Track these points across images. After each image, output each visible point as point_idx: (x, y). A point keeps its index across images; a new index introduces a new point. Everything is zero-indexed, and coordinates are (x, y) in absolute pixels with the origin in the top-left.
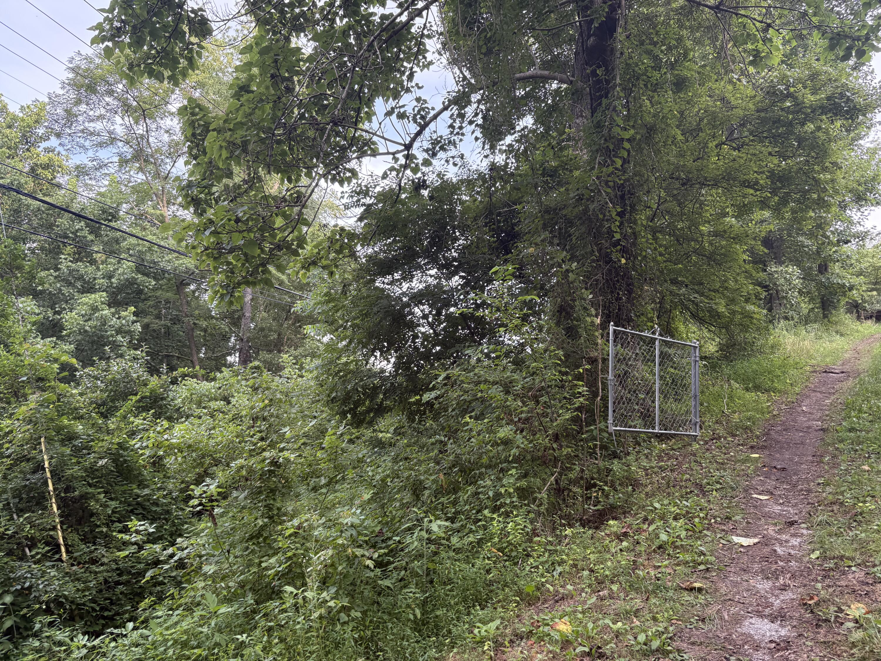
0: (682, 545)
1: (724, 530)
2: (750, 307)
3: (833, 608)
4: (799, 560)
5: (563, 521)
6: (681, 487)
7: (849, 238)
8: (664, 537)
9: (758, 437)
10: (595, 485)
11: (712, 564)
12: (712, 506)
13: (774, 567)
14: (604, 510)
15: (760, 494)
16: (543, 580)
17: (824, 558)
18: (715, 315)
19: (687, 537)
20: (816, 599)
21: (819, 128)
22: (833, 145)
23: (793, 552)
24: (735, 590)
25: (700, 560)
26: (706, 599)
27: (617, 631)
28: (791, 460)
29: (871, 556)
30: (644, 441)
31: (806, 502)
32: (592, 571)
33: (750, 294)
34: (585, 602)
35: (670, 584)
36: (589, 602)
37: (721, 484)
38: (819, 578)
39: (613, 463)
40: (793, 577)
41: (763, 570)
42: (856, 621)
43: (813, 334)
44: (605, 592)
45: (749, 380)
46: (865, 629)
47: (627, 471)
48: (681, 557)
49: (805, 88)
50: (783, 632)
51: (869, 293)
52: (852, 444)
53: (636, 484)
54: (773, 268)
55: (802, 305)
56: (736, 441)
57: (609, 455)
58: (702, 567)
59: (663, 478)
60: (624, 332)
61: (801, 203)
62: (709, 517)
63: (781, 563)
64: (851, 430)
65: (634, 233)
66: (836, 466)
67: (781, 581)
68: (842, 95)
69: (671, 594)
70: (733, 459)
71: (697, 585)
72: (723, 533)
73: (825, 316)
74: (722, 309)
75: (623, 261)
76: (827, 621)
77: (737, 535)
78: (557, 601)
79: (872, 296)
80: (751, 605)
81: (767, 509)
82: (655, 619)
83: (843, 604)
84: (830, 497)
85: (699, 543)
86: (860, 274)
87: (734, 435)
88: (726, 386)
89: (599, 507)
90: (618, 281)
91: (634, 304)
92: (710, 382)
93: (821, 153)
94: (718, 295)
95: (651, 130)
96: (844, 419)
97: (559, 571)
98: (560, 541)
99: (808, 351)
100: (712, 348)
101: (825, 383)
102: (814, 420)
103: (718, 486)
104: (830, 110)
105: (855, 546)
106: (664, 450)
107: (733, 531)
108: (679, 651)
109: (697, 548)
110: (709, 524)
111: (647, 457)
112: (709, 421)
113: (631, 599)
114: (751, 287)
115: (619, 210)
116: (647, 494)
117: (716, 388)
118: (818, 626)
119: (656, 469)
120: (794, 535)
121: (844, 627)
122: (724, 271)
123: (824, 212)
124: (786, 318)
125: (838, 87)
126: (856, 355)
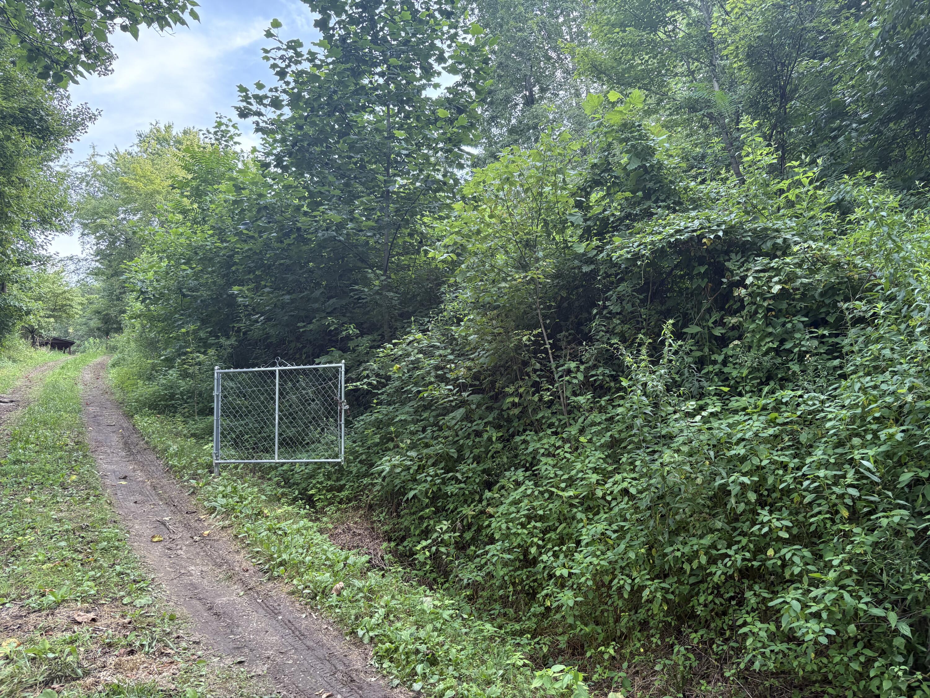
7: (30, 260)
21: (8, 138)
22: (21, 161)
29: (27, 588)
42: (7, 658)
46: (16, 663)
51: (46, 319)
52: (16, 477)
64: (17, 462)
68: (35, 112)
79: (49, 323)
86: (39, 298)
93: (8, 165)
96: (9, 451)
104: (22, 123)
105: (11, 581)
123: (6, 228)
125: (32, 102)
126: (27, 384)
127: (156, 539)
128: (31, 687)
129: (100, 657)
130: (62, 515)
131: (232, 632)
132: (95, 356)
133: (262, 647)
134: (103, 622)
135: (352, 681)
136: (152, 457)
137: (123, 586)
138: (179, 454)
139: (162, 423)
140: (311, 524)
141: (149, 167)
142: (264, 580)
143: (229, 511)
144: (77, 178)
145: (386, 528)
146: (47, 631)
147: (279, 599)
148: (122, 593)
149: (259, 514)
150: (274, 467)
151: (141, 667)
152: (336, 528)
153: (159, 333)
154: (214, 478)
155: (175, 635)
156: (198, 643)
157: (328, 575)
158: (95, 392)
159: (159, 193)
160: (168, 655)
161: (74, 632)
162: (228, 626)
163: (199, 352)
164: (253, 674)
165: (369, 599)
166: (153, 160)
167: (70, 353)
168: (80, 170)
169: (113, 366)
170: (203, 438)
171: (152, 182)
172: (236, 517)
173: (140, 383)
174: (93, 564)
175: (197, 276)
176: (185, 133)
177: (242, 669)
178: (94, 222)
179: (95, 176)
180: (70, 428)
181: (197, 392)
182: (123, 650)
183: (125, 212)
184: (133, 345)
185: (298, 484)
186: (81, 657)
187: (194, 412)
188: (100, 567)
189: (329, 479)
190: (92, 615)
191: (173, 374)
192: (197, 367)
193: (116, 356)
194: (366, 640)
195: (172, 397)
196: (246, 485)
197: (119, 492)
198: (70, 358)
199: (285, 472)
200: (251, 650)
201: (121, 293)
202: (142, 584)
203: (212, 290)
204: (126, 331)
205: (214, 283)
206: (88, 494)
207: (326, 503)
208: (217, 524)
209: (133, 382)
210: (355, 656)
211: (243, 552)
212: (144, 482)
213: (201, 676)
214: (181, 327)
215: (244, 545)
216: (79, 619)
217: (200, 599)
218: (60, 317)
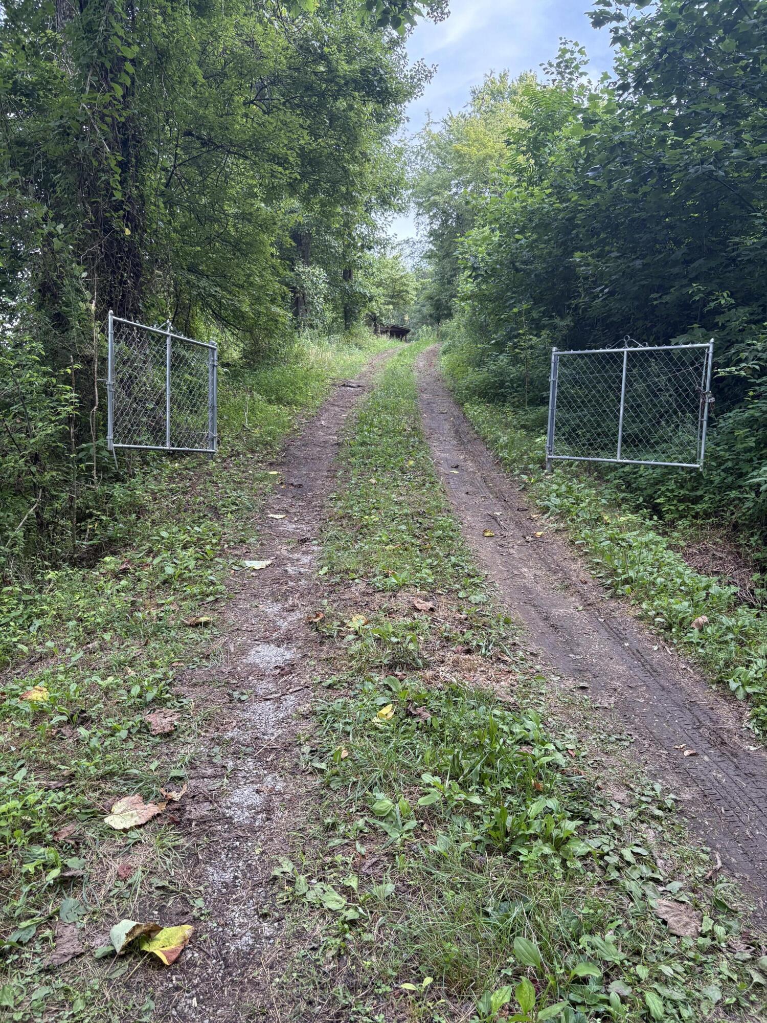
0: (190, 577)
1: (236, 555)
2: (275, 309)
3: (336, 623)
4: (308, 578)
5: (46, 563)
6: (193, 512)
7: (372, 244)
8: (169, 570)
9: (277, 453)
10: (91, 515)
11: (221, 593)
12: (226, 530)
13: (285, 588)
14: (100, 544)
15: (276, 513)
16: (15, 640)
17: (331, 573)
18: (239, 316)
19: (197, 567)
20: (322, 615)
21: (351, 107)
22: (363, 131)
23: (302, 570)
24: (244, 618)
25: (209, 591)
26: (212, 634)
27: (107, 688)
28: (307, 476)
29: (373, 567)
30: (154, 460)
31: (318, 517)
32: (80, 620)
33: (276, 294)
34: (68, 659)
35: (173, 623)
36: (74, 659)
37: (237, 505)
38: (326, 594)
39: (114, 488)
40: (302, 596)
41: (273, 593)
42: (356, 633)
43: (335, 346)
44: (96, 643)
45: (272, 391)
46: (363, 640)
47: (131, 496)
48: (188, 590)
49: (340, 51)
50: (289, 655)
51: (386, 307)
52: (363, 458)
53: (141, 511)
54: (300, 268)
55: (327, 313)
56: (256, 458)
57: (111, 477)
58: (211, 598)
59: (173, 503)
60: (128, 325)
61: (329, 195)
62: (222, 542)
63: (291, 584)
64: (363, 444)
65: (141, 196)
66: (347, 480)
67: (290, 602)
68: (376, 73)
69: (173, 633)
70: (252, 477)
71: (203, 619)
72: (236, 558)
73: (347, 327)
74: (246, 308)
75: (128, 232)
76: (331, 636)
77: (250, 559)
78: (32, 664)
79: (388, 310)
80: (259, 632)
81: (281, 529)
82: (153, 666)
83: (346, 617)
84: (341, 512)
85: (209, 572)
86: (379, 285)
87: (253, 452)
88: (248, 398)
89: (95, 542)
90: (121, 258)
91: (141, 292)
92: (231, 392)
93: (352, 138)
94: (241, 291)
95: (162, 55)
96: (357, 433)
97: (37, 625)
98: (41, 588)
99: (329, 364)
100: (234, 354)
101: (342, 397)
102: (331, 434)
103: (234, 508)
104: (363, 88)
105: (359, 558)
106: (176, 471)
107: (246, 555)
108: (178, 696)
109: (206, 578)
110: (223, 550)
111: (156, 479)
112: (228, 436)
113: (127, 646)
114: (277, 286)
115: (120, 158)
116: (153, 522)
117: (237, 399)
118: (322, 643)
119: (166, 493)
120: (305, 553)
121: (345, 640)
122: (249, 263)
123: (352, 209)
124: (311, 326)
125: (372, 60)
126: (372, 370)
127: (487, 534)
128: (377, 667)
129: (438, 650)
130: (402, 498)
131: (572, 651)
132: (427, 343)
133: (607, 676)
134: (441, 613)
135: (723, 743)
136: (482, 448)
137: (458, 579)
138: (509, 446)
139: (491, 412)
140: (659, 538)
141: (482, 129)
142: (606, 596)
143: (563, 514)
144: (413, 152)
145: (758, 555)
146: (390, 613)
147: (625, 622)
148: (458, 586)
149: (597, 520)
150: (614, 468)
151: (479, 669)
152: (689, 547)
153: (489, 314)
154: (546, 474)
155: (511, 641)
156: (535, 655)
157: (686, 604)
158: (428, 379)
159: (491, 158)
160: (505, 662)
161: (414, 619)
162: (567, 643)
163: (532, 334)
164: (599, 705)
165: (741, 644)
166: (486, 120)
167: (406, 341)
168: (417, 143)
169: (444, 353)
170: (533, 430)
171: (484, 145)
172: (572, 520)
173: (470, 369)
174: (430, 551)
175: (531, 246)
176: (521, 79)
177: (586, 697)
178: (429, 200)
179: (430, 147)
180: (407, 413)
181: (528, 380)
182: (460, 648)
183: (457, 186)
184: (463, 329)
185: (641, 490)
186: (421, 646)
187: (524, 401)
188: (437, 556)
189: (682, 487)
190: (430, 605)
191: (504, 359)
192: (529, 351)
193: (446, 343)
194: (740, 695)
195: (502, 384)
196: (583, 485)
197: (451, 481)
198: (406, 345)
199: (628, 474)
200: (595, 676)
201: (451, 276)
202: (477, 581)
203: (548, 263)
204: (457, 316)
205: (550, 253)
206: (424, 480)
207: (677, 516)
208: (550, 525)
209: (463, 369)
210: (724, 711)
211: (580, 561)
212: (475, 473)
213: (541, 694)
214: (512, 306)
215: (581, 553)
216: (419, 606)
217: (534, 606)
218: (398, 303)
